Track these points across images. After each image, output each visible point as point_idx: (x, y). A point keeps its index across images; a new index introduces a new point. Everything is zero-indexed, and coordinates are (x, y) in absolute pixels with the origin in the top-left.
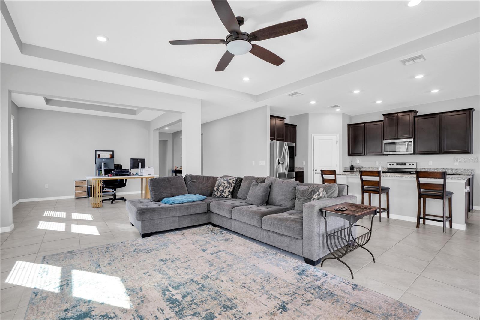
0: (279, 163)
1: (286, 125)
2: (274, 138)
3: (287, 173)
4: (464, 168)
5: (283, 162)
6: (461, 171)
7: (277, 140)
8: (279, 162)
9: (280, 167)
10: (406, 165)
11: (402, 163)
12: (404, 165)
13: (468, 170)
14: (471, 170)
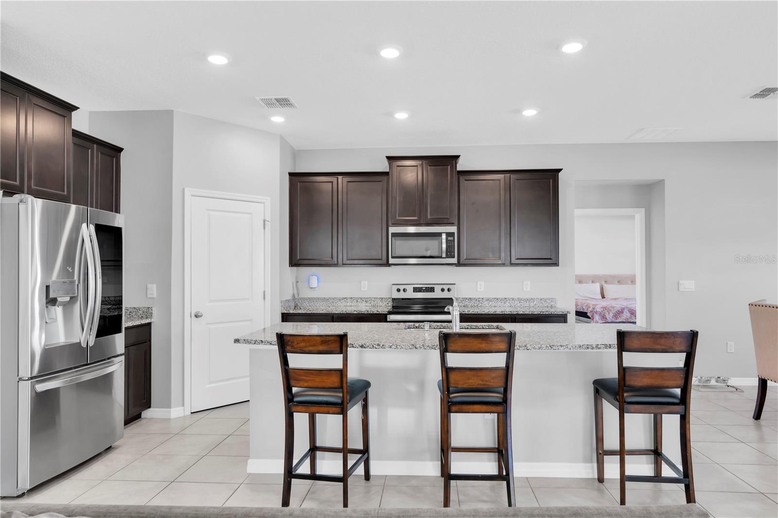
0: (51, 302)
1: (77, 140)
2: (18, 183)
3: (91, 344)
4: (540, 297)
5: (71, 298)
7: (37, 195)
8: (52, 296)
9: (55, 320)
10: (434, 292)
11: (426, 288)
12: (431, 292)
13: (545, 300)
14: (550, 301)
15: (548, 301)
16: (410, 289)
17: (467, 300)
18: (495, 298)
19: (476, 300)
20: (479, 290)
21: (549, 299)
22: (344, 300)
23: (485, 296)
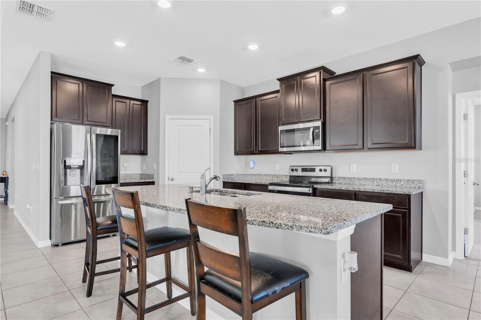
4: (407, 179)
6: (401, 183)
8: (67, 164)
10: (315, 172)
11: (310, 168)
12: (313, 172)
13: (413, 182)
14: (418, 182)
15: (416, 183)
16: (300, 169)
17: (341, 179)
18: (364, 178)
19: (349, 179)
20: (352, 171)
21: (416, 181)
22: (266, 176)
23: (357, 176)
